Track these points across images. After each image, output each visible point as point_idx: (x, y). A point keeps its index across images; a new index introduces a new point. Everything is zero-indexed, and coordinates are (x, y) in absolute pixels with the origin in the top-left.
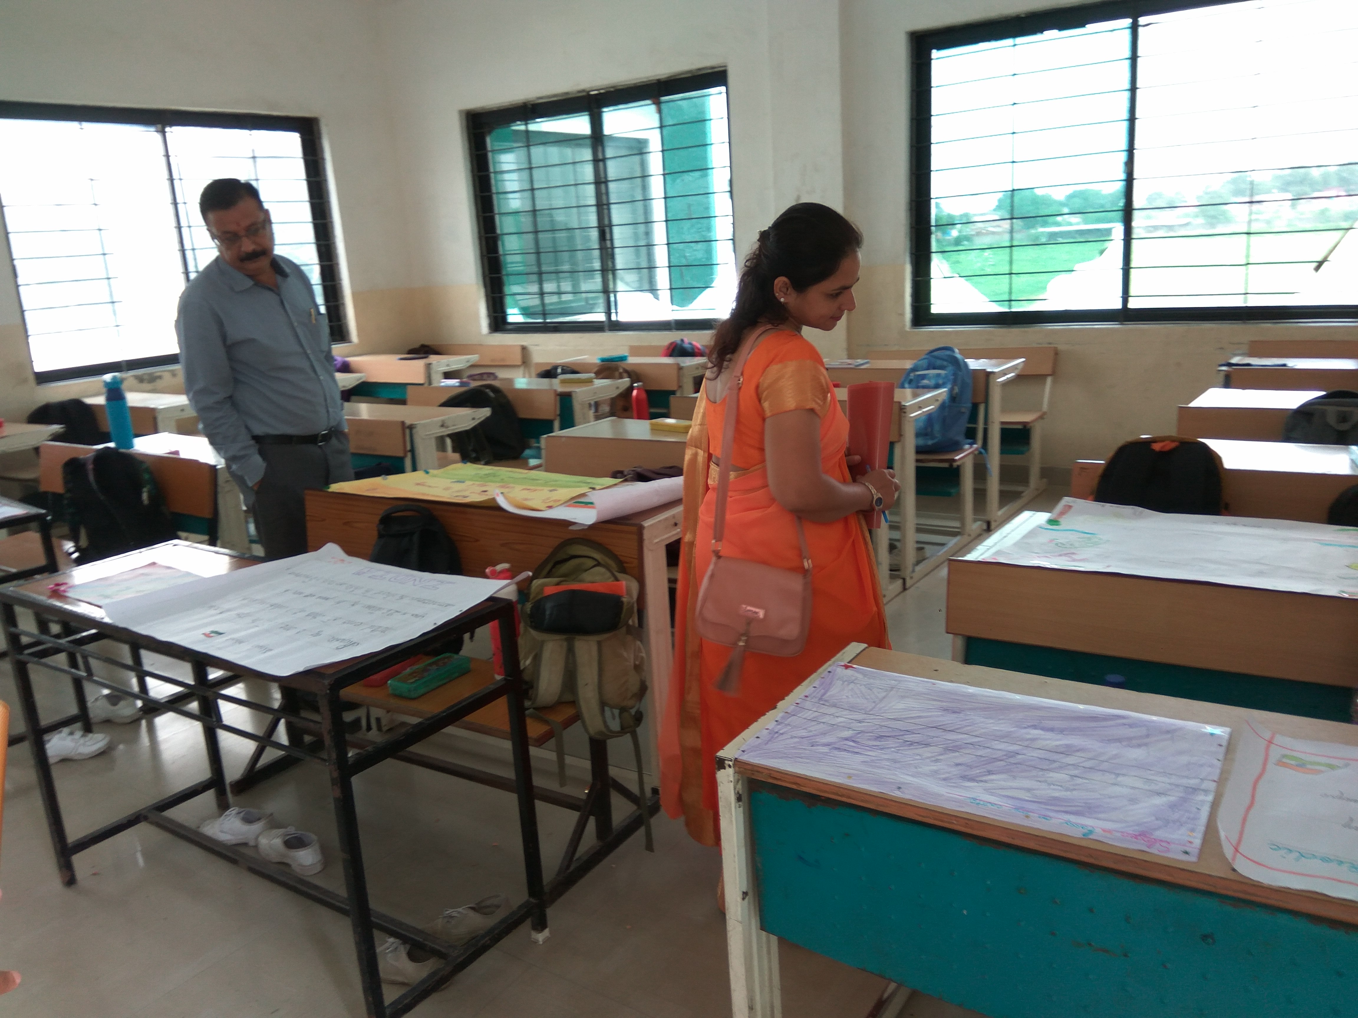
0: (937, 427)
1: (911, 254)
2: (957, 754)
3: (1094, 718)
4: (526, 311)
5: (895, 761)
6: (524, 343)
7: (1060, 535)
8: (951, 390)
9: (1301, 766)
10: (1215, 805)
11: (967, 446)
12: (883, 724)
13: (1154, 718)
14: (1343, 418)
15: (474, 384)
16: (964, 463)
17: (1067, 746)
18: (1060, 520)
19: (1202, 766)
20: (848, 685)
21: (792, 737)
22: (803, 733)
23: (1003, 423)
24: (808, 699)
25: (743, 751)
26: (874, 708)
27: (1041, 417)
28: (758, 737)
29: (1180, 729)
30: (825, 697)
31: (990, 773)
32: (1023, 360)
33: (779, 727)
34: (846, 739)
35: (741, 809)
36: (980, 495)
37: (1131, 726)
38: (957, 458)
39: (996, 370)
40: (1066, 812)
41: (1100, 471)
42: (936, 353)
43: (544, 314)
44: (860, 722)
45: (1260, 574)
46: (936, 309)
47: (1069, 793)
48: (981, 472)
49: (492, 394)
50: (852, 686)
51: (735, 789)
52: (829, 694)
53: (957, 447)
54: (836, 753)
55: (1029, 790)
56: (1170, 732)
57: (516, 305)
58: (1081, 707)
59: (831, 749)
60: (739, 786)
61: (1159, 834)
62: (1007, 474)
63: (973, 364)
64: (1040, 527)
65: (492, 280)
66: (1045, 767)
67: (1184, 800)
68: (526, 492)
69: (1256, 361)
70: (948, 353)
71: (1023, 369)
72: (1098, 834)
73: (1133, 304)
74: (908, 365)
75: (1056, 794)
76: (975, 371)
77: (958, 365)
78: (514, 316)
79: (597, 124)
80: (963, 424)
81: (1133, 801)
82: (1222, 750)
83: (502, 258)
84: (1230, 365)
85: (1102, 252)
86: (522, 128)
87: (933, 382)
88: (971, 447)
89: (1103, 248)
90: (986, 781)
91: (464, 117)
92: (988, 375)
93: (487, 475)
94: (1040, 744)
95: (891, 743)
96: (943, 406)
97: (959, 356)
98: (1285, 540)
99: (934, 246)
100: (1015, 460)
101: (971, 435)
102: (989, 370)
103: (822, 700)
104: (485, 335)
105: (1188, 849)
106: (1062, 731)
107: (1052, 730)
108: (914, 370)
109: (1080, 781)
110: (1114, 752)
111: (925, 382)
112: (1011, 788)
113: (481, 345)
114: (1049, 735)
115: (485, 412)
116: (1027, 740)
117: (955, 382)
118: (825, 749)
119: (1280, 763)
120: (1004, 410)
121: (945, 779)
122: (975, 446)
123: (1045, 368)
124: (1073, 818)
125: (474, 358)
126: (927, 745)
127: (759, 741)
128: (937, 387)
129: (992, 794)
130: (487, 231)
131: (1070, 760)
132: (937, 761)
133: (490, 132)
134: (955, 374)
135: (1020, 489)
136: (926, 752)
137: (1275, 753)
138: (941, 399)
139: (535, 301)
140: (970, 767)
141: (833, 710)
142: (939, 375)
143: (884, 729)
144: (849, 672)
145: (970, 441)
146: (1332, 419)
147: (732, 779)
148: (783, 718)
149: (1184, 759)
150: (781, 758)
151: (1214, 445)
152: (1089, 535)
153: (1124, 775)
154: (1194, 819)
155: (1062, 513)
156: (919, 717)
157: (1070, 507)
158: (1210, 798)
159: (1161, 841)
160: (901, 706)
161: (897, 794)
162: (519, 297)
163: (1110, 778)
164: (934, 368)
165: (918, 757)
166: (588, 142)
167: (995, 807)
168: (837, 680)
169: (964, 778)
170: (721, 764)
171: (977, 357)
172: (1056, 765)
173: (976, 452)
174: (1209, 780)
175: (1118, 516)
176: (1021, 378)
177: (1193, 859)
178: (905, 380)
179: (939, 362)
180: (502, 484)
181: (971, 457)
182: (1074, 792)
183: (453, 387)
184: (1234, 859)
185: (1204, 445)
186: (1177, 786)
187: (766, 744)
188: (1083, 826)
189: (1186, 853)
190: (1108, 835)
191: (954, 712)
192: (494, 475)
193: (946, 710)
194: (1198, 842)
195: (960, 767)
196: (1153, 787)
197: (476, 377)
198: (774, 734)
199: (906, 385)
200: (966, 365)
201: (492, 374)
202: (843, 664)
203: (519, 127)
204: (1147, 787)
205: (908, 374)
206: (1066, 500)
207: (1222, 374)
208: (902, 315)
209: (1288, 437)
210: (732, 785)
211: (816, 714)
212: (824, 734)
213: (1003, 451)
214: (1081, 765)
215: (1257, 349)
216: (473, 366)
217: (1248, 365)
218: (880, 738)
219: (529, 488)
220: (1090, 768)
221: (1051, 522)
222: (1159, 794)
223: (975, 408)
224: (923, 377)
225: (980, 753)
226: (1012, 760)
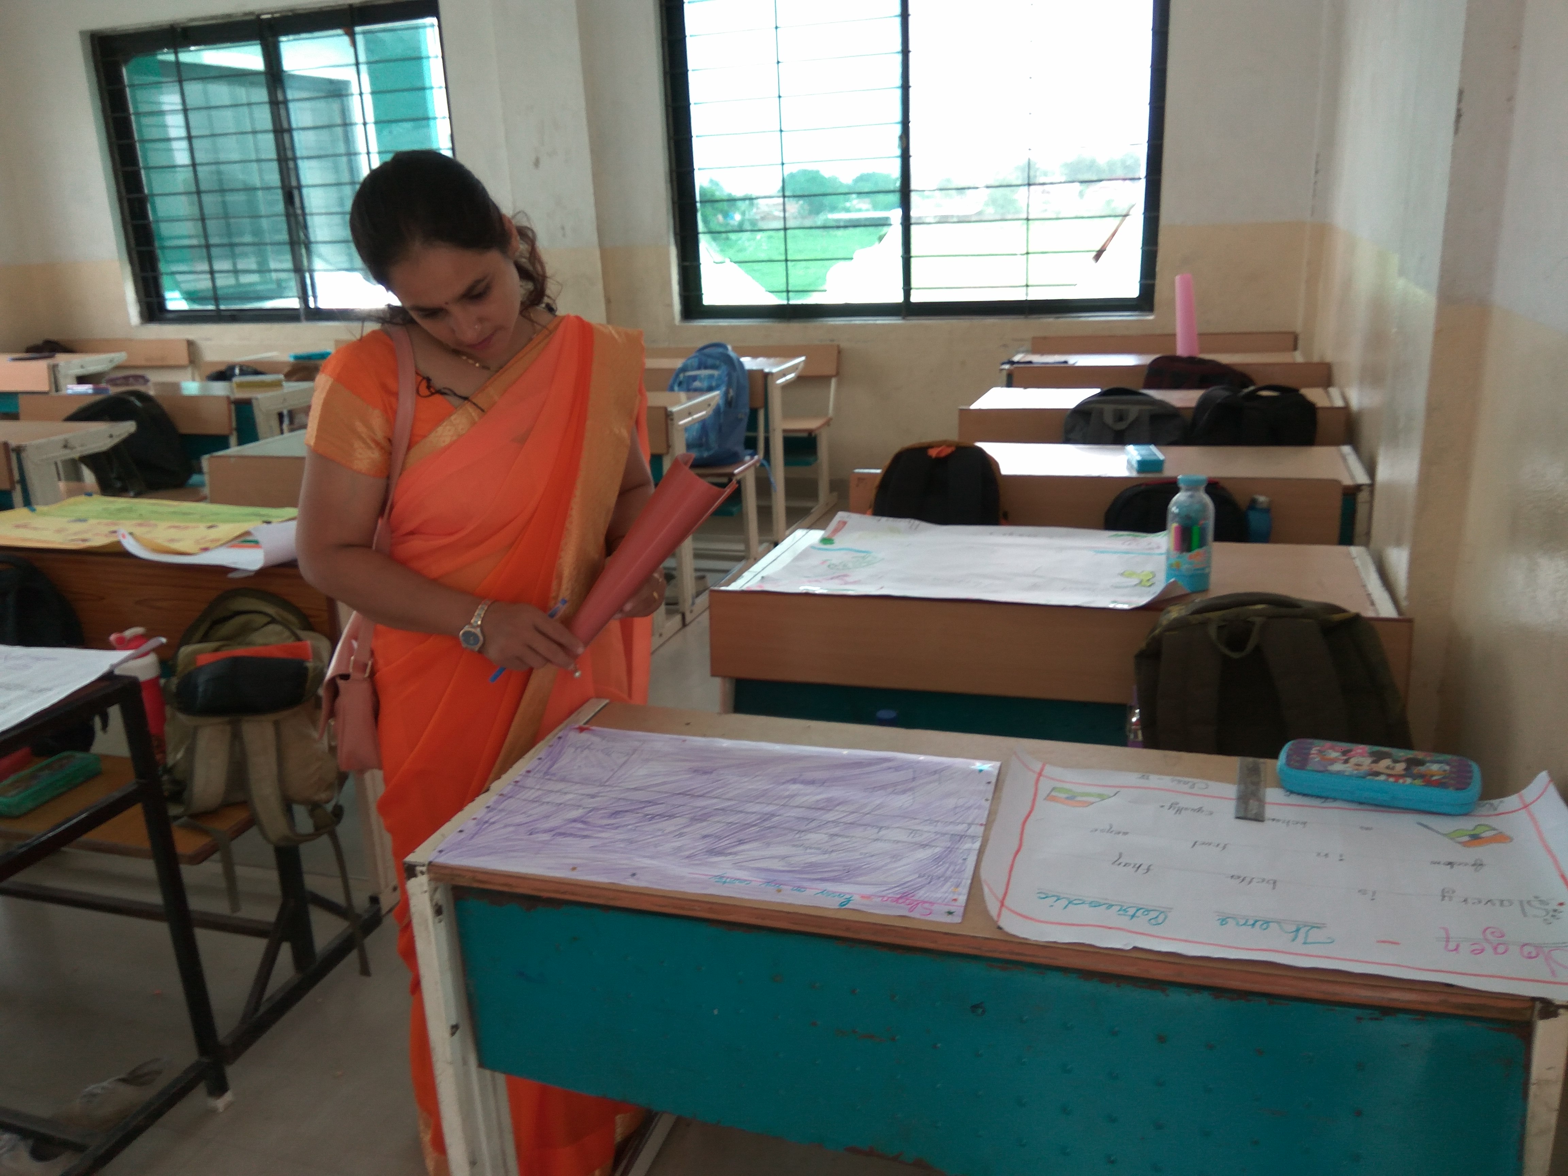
0: (713, 437)
1: (675, 234)
2: (704, 824)
3: (859, 764)
4: (190, 296)
5: (631, 841)
6: (191, 337)
7: (834, 556)
8: (726, 393)
9: (1071, 798)
10: (981, 852)
11: (747, 458)
12: (622, 796)
13: (922, 758)
14: (1120, 417)
15: (113, 390)
16: (744, 478)
17: (829, 800)
18: (834, 538)
19: (969, 808)
20: (582, 751)
21: (506, 826)
22: (519, 819)
23: (785, 431)
24: (531, 774)
25: (441, 851)
26: (611, 777)
27: (828, 423)
28: (461, 831)
29: (948, 768)
30: (553, 770)
31: (741, 842)
32: (803, 358)
33: (491, 814)
34: (575, 821)
35: (443, 923)
36: (765, 513)
37: (897, 769)
38: (736, 471)
39: (775, 370)
40: (823, 880)
41: (877, 482)
42: (707, 351)
43: (216, 299)
44: (593, 796)
45: (1034, 587)
46: (708, 299)
47: (826, 856)
48: (764, 487)
49: (138, 403)
50: (586, 752)
51: (431, 900)
52: (556, 766)
53: (735, 459)
54: (560, 839)
55: (783, 858)
56: (937, 772)
57: (177, 286)
58: (845, 752)
59: (554, 835)
60: (438, 896)
61: (921, 894)
62: (793, 488)
63: (749, 363)
64: (812, 547)
65: (140, 254)
66: (803, 828)
67: (950, 850)
68: (173, 531)
69: (1037, 359)
70: (720, 350)
71: (804, 369)
72: (857, 903)
73: (915, 298)
74: (678, 363)
75: (813, 859)
76: (751, 372)
77: (733, 365)
78: (175, 301)
79: (272, 57)
80: (742, 432)
81: (896, 857)
82: (992, 787)
83: (153, 226)
84: (1012, 363)
85: (881, 239)
86: (171, 57)
87: (705, 384)
88: (752, 458)
89: (882, 233)
90: (735, 853)
91: (88, 42)
92: (766, 377)
93: (120, 510)
94: (799, 800)
95: (629, 819)
96: (717, 412)
97: (732, 354)
98: (1061, 549)
99: (701, 227)
100: (800, 471)
101: (751, 444)
102: (767, 370)
103: (548, 774)
104: (136, 327)
105: (952, 909)
106: (823, 783)
107: (812, 782)
108: (684, 369)
109: (839, 840)
110: (878, 802)
111: (697, 384)
112: (764, 858)
113: (131, 340)
114: (810, 789)
115: (128, 427)
116: (785, 798)
117: (729, 385)
118: (546, 837)
119: (1049, 798)
120: (786, 416)
121: (688, 857)
122: (756, 457)
123: (829, 369)
124: (829, 886)
125: (120, 357)
126: (671, 816)
127: (462, 836)
128: (710, 389)
129: (741, 868)
130: (129, 190)
131: (830, 816)
132: (681, 835)
133: (126, 62)
134: (729, 375)
135: (809, 504)
136: (669, 826)
137: (1045, 786)
138: (714, 404)
139: (203, 283)
140: (719, 838)
141: (560, 786)
142: (711, 377)
143: (622, 803)
144: (584, 736)
145: (750, 451)
146: (1109, 419)
147: (426, 888)
148: (496, 802)
149: (951, 802)
150: (489, 854)
151: (991, 449)
152: (863, 554)
153: (888, 828)
154: (960, 871)
155: (836, 531)
156: (664, 783)
157: (845, 523)
158: (977, 845)
159: (925, 902)
160: (643, 772)
161: (631, 882)
162: (179, 278)
163: (871, 832)
164: (706, 368)
165: (660, 833)
166: (263, 79)
167: (743, 884)
168: (569, 746)
169: (712, 852)
170: (410, 871)
171: (755, 355)
172: (813, 824)
173: (758, 465)
174: (977, 824)
175: (893, 530)
176: (802, 380)
177: (957, 919)
178: (674, 383)
179: (710, 361)
180: (139, 521)
181: (752, 470)
182: (834, 854)
183: (84, 395)
184: (999, 915)
185: (981, 451)
186: (944, 834)
187: (472, 838)
188: (840, 894)
189: (950, 913)
190: (865, 901)
191: (705, 773)
192: (130, 510)
193: (696, 771)
194: (962, 899)
195: (708, 840)
196: (918, 839)
197: (118, 382)
198: (482, 824)
199: (676, 388)
200: (741, 365)
201: (143, 377)
202: (577, 726)
203: (168, 57)
204: (910, 839)
205: (677, 375)
206: (841, 515)
207: (1004, 373)
208: (670, 305)
209: (1067, 439)
210: (426, 896)
211: (540, 792)
212: (547, 817)
213: (787, 463)
214: (843, 820)
215: (1041, 345)
216: (118, 368)
217: (1030, 362)
218: (615, 814)
219: (177, 524)
220: (851, 823)
221: (826, 541)
222: (924, 846)
223: (753, 414)
224: (695, 378)
225: (732, 819)
226: (767, 824)
